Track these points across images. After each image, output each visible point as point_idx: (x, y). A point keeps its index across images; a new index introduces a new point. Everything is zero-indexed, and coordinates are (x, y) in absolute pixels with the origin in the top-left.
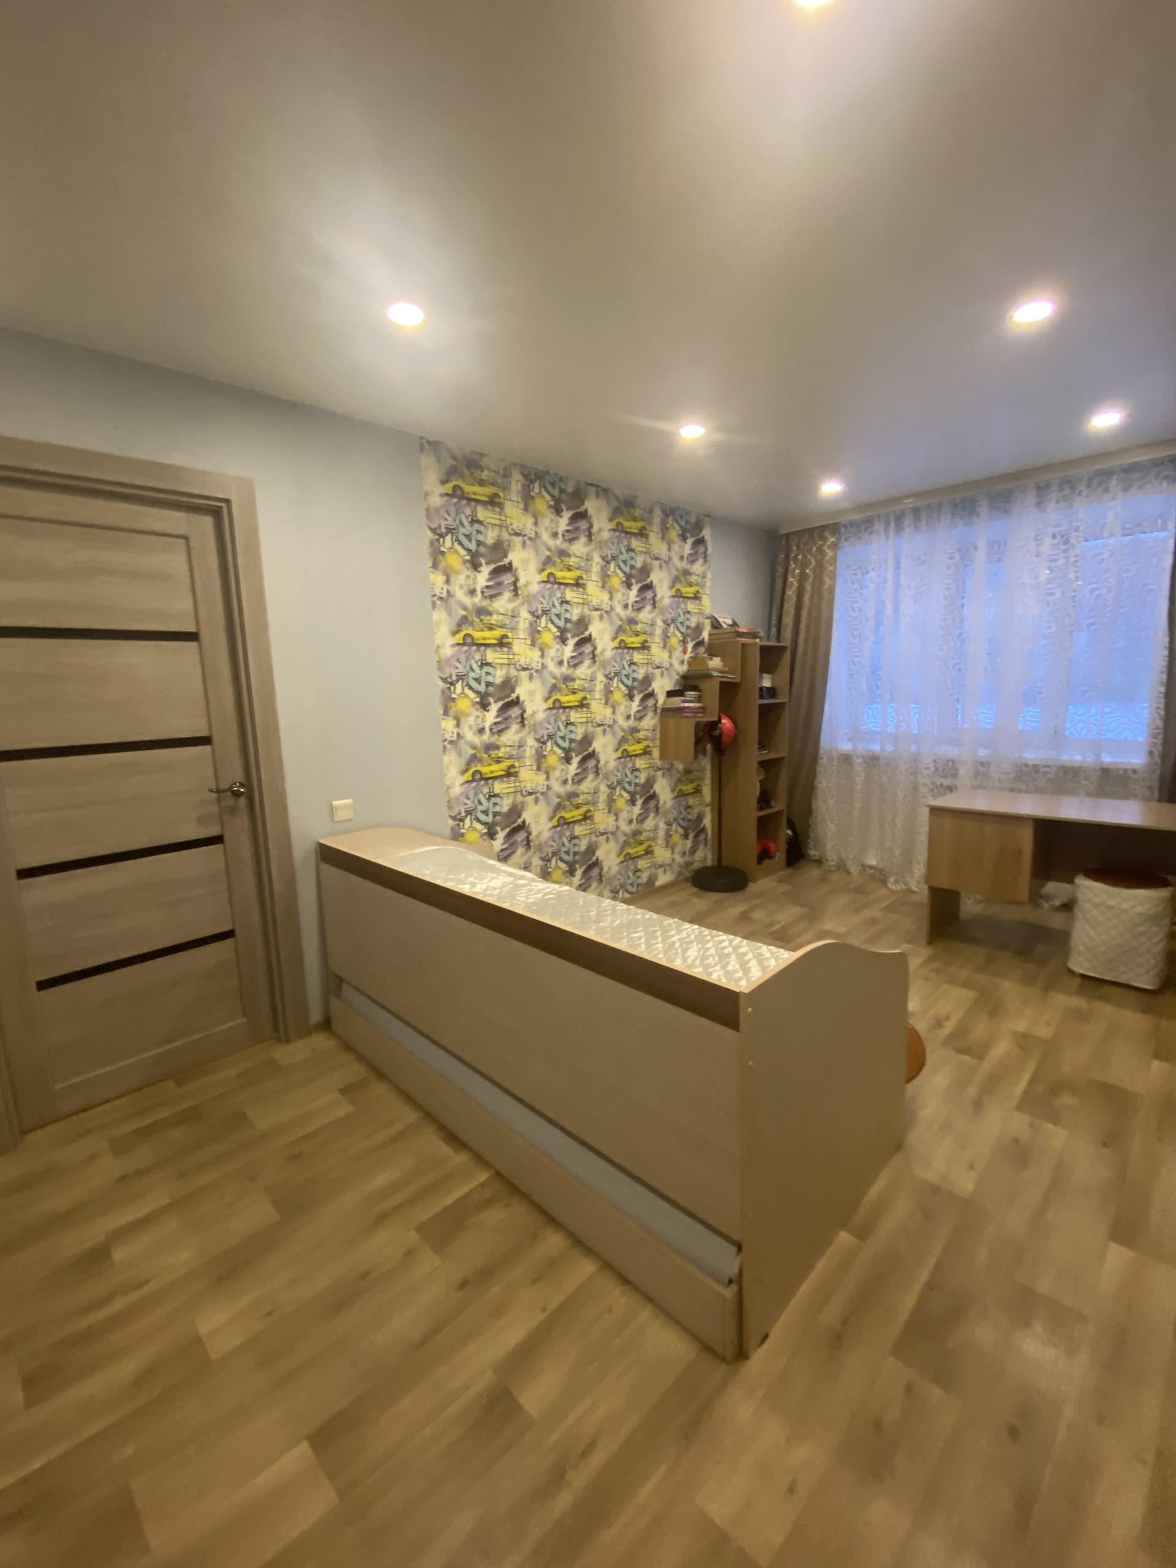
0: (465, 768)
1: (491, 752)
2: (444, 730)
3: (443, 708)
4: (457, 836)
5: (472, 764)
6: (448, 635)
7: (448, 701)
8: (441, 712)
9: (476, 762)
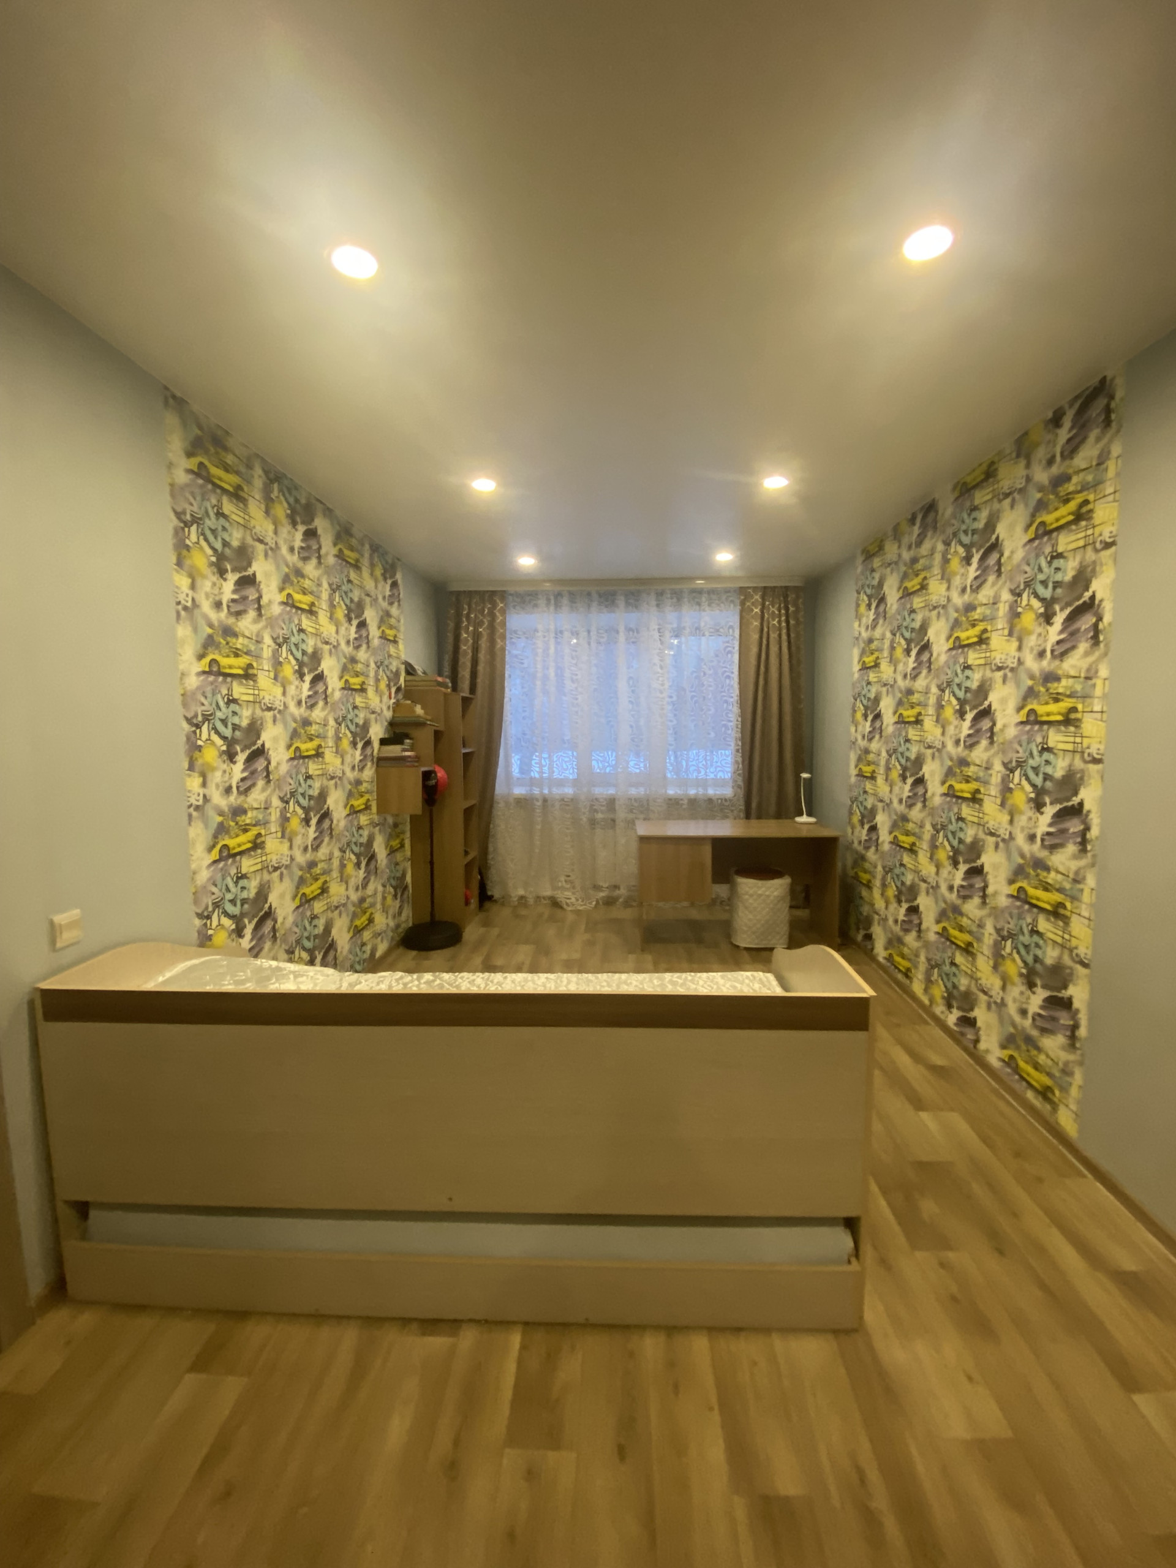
0: (212, 844)
1: (238, 818)
2: (189, 791)
3: (188, 759)
4: (205, 940)
5: (220, 836)
6: (194, 660)
7: (194, 748)
8: (186, 766)
9: (224, 834)
